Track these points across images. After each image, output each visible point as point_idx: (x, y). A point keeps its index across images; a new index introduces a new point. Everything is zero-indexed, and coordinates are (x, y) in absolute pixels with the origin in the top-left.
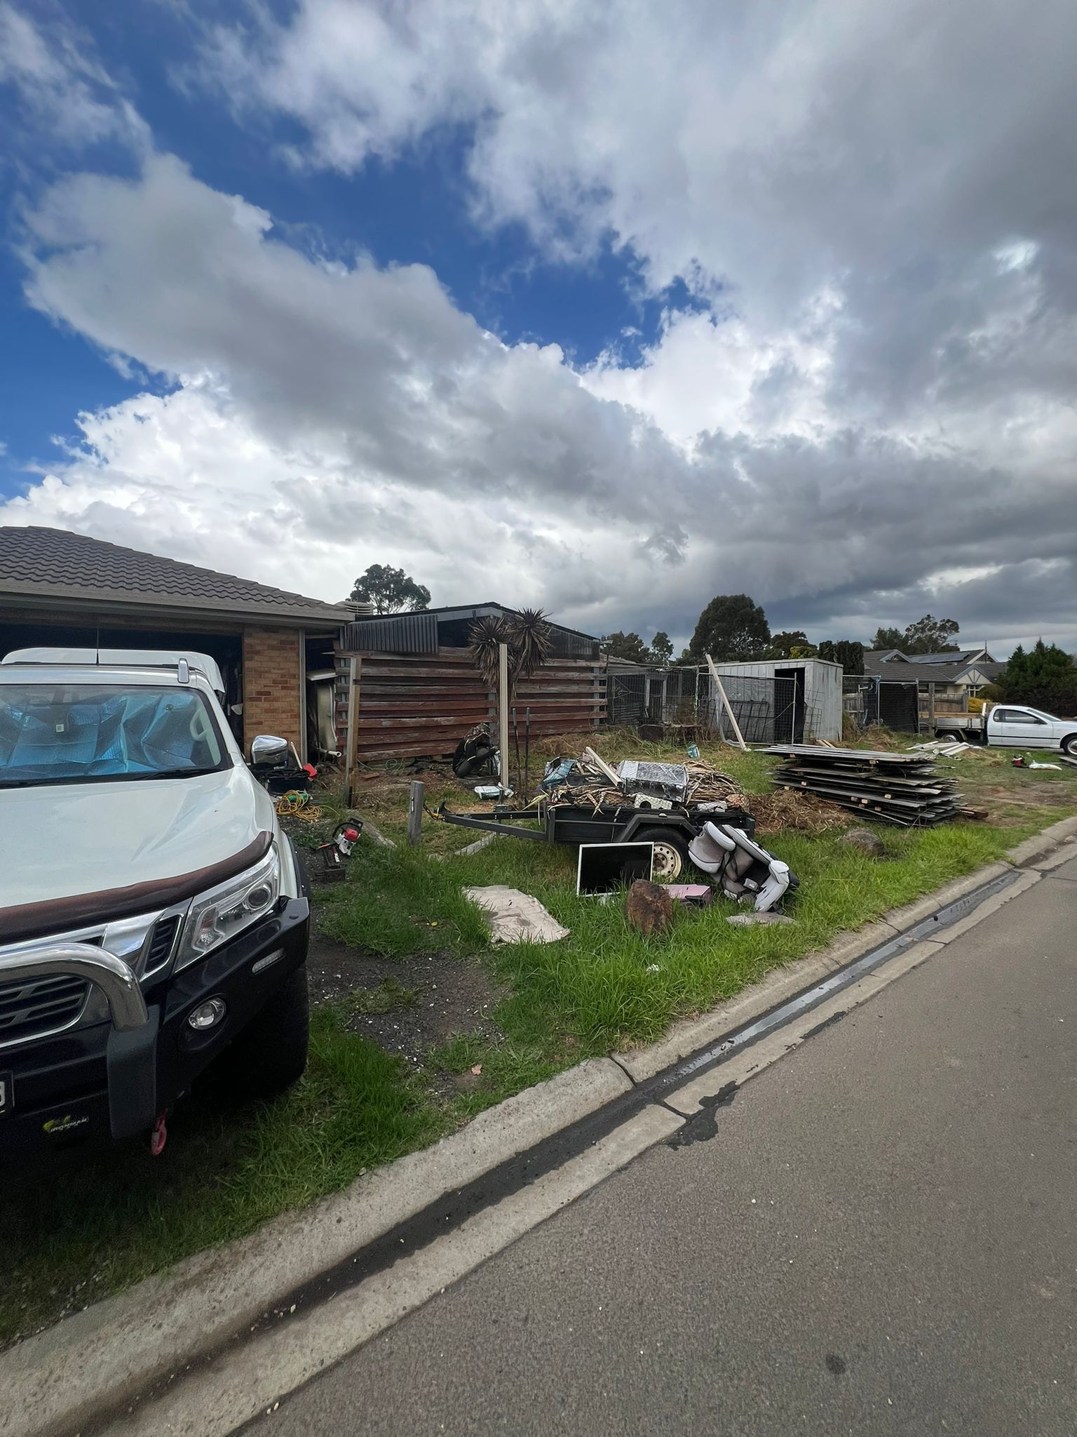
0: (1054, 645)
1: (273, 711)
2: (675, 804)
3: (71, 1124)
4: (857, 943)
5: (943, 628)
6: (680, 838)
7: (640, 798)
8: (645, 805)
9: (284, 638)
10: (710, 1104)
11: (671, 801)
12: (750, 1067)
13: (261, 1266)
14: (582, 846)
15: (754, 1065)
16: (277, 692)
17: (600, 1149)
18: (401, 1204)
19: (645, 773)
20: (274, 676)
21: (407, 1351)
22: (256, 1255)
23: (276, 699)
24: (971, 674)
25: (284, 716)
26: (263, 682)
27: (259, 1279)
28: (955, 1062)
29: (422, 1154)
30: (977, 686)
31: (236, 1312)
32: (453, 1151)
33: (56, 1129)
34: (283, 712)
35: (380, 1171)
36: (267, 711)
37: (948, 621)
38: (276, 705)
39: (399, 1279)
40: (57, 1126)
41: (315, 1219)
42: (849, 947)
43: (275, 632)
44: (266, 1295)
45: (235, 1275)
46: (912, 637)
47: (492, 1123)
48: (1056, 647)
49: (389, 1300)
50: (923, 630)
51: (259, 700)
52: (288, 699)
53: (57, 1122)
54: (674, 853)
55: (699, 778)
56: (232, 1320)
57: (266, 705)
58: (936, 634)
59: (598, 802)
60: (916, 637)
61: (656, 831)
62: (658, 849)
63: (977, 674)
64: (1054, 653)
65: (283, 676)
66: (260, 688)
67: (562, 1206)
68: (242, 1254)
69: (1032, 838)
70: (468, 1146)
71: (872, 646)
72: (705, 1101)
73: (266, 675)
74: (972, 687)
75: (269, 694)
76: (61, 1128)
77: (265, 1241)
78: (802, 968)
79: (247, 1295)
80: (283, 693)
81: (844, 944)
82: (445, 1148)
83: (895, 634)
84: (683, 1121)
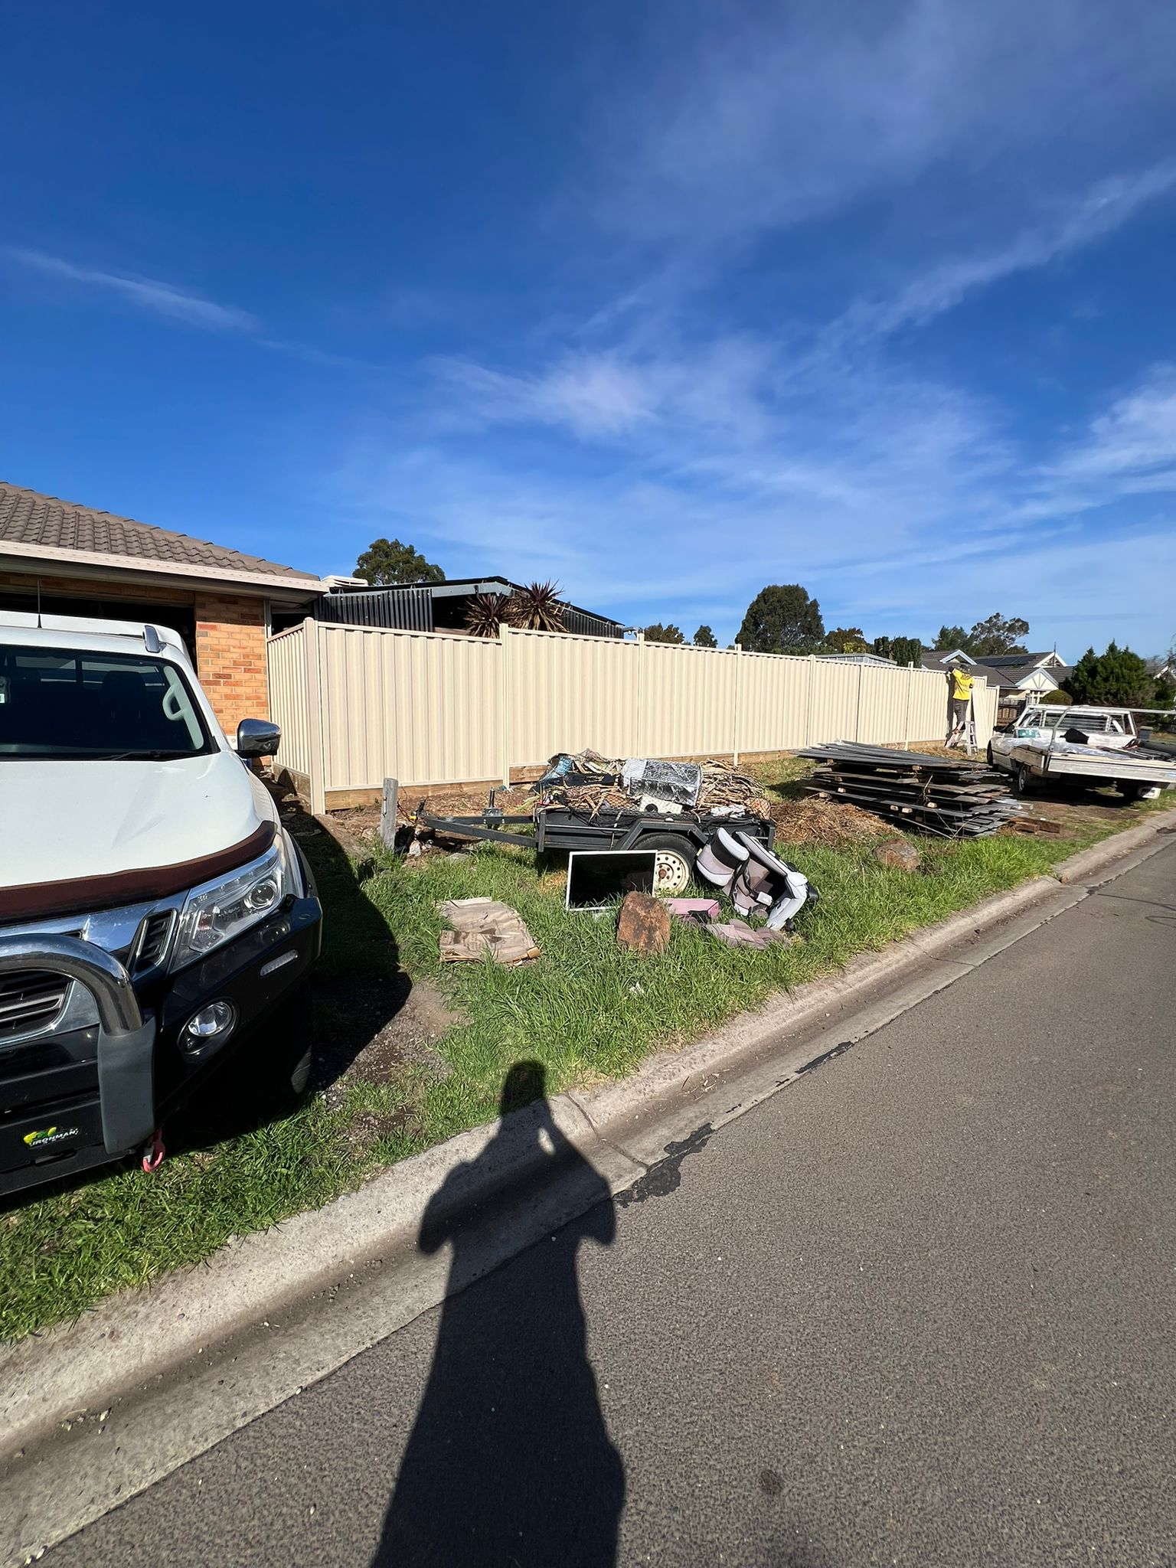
0: (1127, 648)
1: (237, 697)
2: (686, 807)
3: (57, 1136)
4: (877, 965)
5: (1011, 629)
6: (689, 845)
7: (647, 800)
8: (651, 808)
9: (245, 610)
10: (678, 1150)
11: (681, 804)
12: (732, 1106)
13: (70, 1362)
14: (572, 854)
15: (736, 1103)
16: (239, 675)
17: (536, 1206)
18: (273, 1278)
19: (653, 772)
20: (234, 656)
21: (233, 1472)
22: (67, 1348)
23: (237, 684)
24: (1036, 677)
25: (249, 703)
26: (221, 662)
27: (65, 1379)
28: (967, 1100)
29: (315, 1215)
30: (1041, 692)
31: (25, 1422)
32: (352, 1211)
33: (40, 1141)
34: (248, 698)
35: (254, 1237)
36: (227, 697)
37: (1019, 620)
38: (239, 690)
39: (247, 1376)
40: (41, 1138)
41: (156, 1299)
42: (867, 969)
43: (235, 603)
44: (72, 1399)
45: (33, 1375)
46: (977, 637)
47: (409, 1176)
48: (1130, 651)
49: (228, 1404)
50: (990, 631)
51: (217, 683)
52: (254, 684)
53: (40, 1134)
54: (681, 862)
55: (716, 779)
56: (19, 1433)
57: (227, 690)
58: (1003, 635)
59: (596, 804)
60: (983, 636)
61: (662, 837)
62: (663, 857)
63: (1043, 678)
64: (1125, 657)
65: (246, 656)
66: (217, 670)
67: (473, 1279)
68: (48, 1348)
69: (1082, 852)
70: (373, 1202)
71: (933, 646)
72: (671, 1147)
73: (226, 655)
74: (1036, 692)
75: (229, 676)
76: (45, 1141)
77: (84, 1329)
78: (810, 993)
79: (44, 1400)
80: (248, 675)
81: (861, 966)
82: (343, 1207)
83: (959, 633)
84: (643, 1172)
